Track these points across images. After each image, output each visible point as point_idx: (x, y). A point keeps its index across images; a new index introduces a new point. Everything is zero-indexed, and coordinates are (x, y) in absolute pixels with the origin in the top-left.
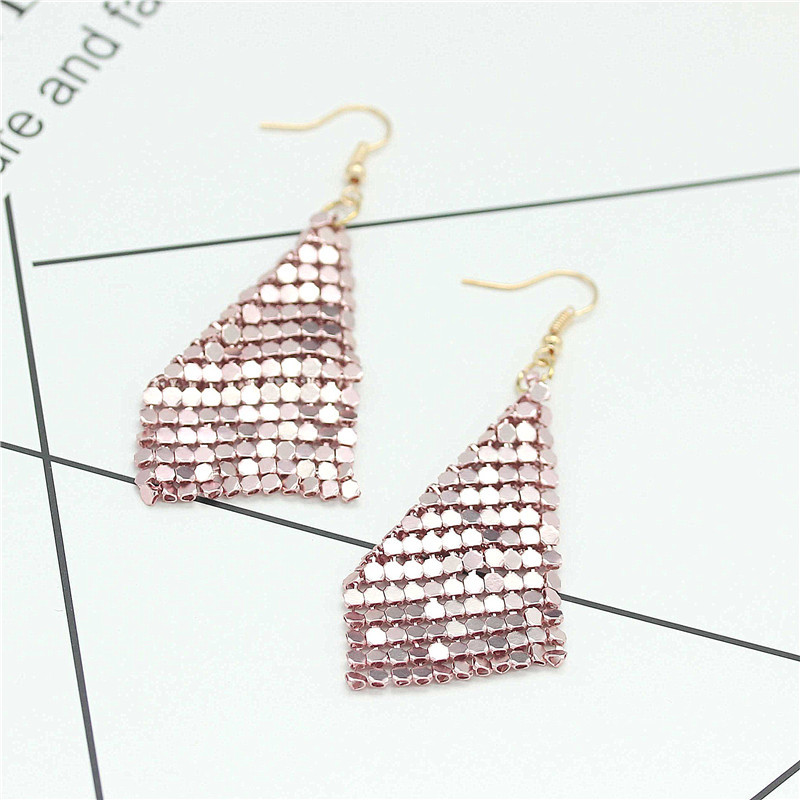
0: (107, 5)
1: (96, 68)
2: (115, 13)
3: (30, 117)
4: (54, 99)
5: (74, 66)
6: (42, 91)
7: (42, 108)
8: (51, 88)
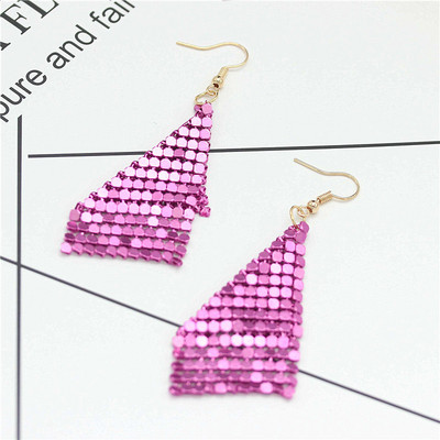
0: (91, 15)
1: (82, 50)
2: (96, 19)
3: (40, 73)
4: (54, 65)
5: (68, 47)
6: (49, 60)
7: (47, 69)
8: (54, 58)
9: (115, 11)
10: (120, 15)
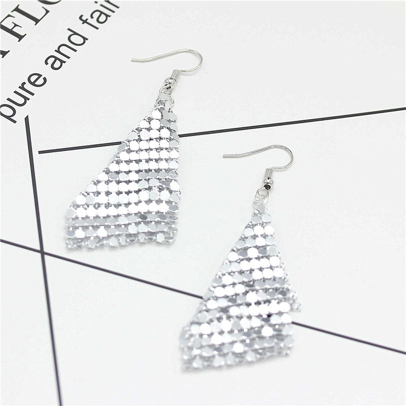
1: (75, 51)
3: (40, 76)
4: (52, 67)
5: (63, 49)
6: (46, 63)
7: (46, 71)
8: (51, 61)
9: (102, 13)
10: (107, 16)
